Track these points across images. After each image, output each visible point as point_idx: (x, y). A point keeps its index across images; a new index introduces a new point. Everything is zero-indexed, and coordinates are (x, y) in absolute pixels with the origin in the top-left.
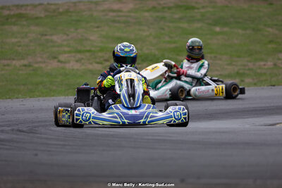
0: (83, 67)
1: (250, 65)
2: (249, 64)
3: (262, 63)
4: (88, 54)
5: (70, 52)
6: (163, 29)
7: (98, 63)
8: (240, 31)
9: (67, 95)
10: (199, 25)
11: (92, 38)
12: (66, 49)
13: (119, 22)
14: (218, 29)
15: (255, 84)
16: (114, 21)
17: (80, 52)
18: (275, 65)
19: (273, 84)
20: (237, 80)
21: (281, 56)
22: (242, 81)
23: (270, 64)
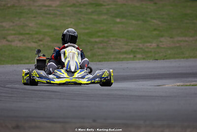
0: (24, 45)
2: (140, 45)
3: (149, 44)
4: (27, 36)
5: (15, 34)
6: (80, 19)
7: (34, 42)
8: (134, 22)
9: (13, 64)
10: (105, 17)
11: (30, 25)
12: (13, 32)
13: (49, 14)
14: (118, 20)
15: (144, 59)
16: (46, 14)
17: (21, 34)
18: (158, 46)
19: (156, 58)
20: (132, 56)
21: (162, 39)
22: (135, 56)
23: (154, 45)
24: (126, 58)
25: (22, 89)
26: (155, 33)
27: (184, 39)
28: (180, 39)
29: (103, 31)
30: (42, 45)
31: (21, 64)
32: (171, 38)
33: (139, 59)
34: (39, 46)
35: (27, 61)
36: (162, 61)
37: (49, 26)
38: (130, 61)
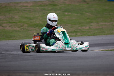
0: (12, 29)
1: (80, 28)
3: (84, 27)
4: (14, 24)
6: (44, 14)
7: (18, 27)
8: (75, 14)
11: (16, 17)
14: (66, 13)
15: (82, 36)
16: (25, 11)
18: (90, 28)
19: (89, 35)
20: (75, 34)
21: (92, 24)
22: (76, 34)
23: (87, 27)
25: (11, 54)
26: (88, 20)
28: (102, 23)
31: (11, 40)
32: (97, 23)
33: (79, 36)
34: (21, 29)
35: (14, 38)
37: (27, 18)
38: (74, 37)
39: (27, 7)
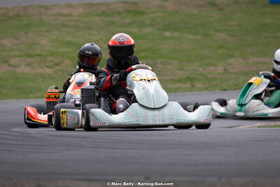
0: (34, 71)
1: (201, 70)
3: (212, 68)
4: (38, 58)
5: (20, 56)
7: (48, 67)
8: (190, 36)
9: (19, 98)
10: (149, 30)
11: (42, 42)
12: (17, 53)
13: (69, 26)
14: (168, 34)
15: (206, 89)
16: (64, 26)
17: (29, 56)
18: (225, 70)
19: (224, 88)
20: (188, 85)
21: (231, 61)
22: (193, 86)
23: (220, 69)
24: (180, 88)
26: (221, 51)
27: (262, 59)
28: (257, 60)
29: (146, 50)
30: (59, 70)
31: (31, 98)
32: (244, 58)
33: (200, 90)
34: (56, 72)
35: (39, 94)
36: (233, 91)
37: (70, 44)
38: (187, 93)
39: (70, 18)
